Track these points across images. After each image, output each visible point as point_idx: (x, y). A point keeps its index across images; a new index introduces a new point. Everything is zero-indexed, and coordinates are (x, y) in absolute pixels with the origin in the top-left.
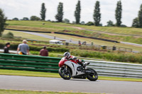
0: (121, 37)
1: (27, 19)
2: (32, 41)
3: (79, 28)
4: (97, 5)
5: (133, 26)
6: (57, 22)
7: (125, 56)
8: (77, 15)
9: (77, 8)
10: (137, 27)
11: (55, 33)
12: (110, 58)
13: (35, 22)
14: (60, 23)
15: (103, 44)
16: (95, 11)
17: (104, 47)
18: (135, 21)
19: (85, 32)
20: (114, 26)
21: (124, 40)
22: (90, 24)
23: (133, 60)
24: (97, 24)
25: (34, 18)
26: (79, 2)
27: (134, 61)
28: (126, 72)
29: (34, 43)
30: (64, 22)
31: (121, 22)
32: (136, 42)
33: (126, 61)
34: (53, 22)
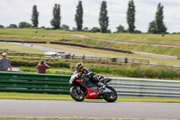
0: (135, 46)
1: (15, 26)
2: (23, 54)
3: (81, 36)
4: (104, 6)
5: (150, 32)
6: (53, 29)
7: (141, 70)
8: (79, 19)
9: (78, 11)
10: (155, 32)
11: (51, 43)
12: (122, 73)
13: (25, 29)
14: (58, 31)
15: (112, 55)
16: (101, 14)
17: (114, 60)
18: (152, 25)
19: (88, 41)
20: (125, 32)
21: (138, 50)
22: (95, 30)
23: (150, 75)
24: (104, 30)
25: (23, 25)
26: (80, 2)
27: (151, 77)
28: (143, 91)
29: (25, 57)
30: (62, 29)
31: (134, 27)
32: (154, 51)
33: (142, 77)
34: (48, 29)
